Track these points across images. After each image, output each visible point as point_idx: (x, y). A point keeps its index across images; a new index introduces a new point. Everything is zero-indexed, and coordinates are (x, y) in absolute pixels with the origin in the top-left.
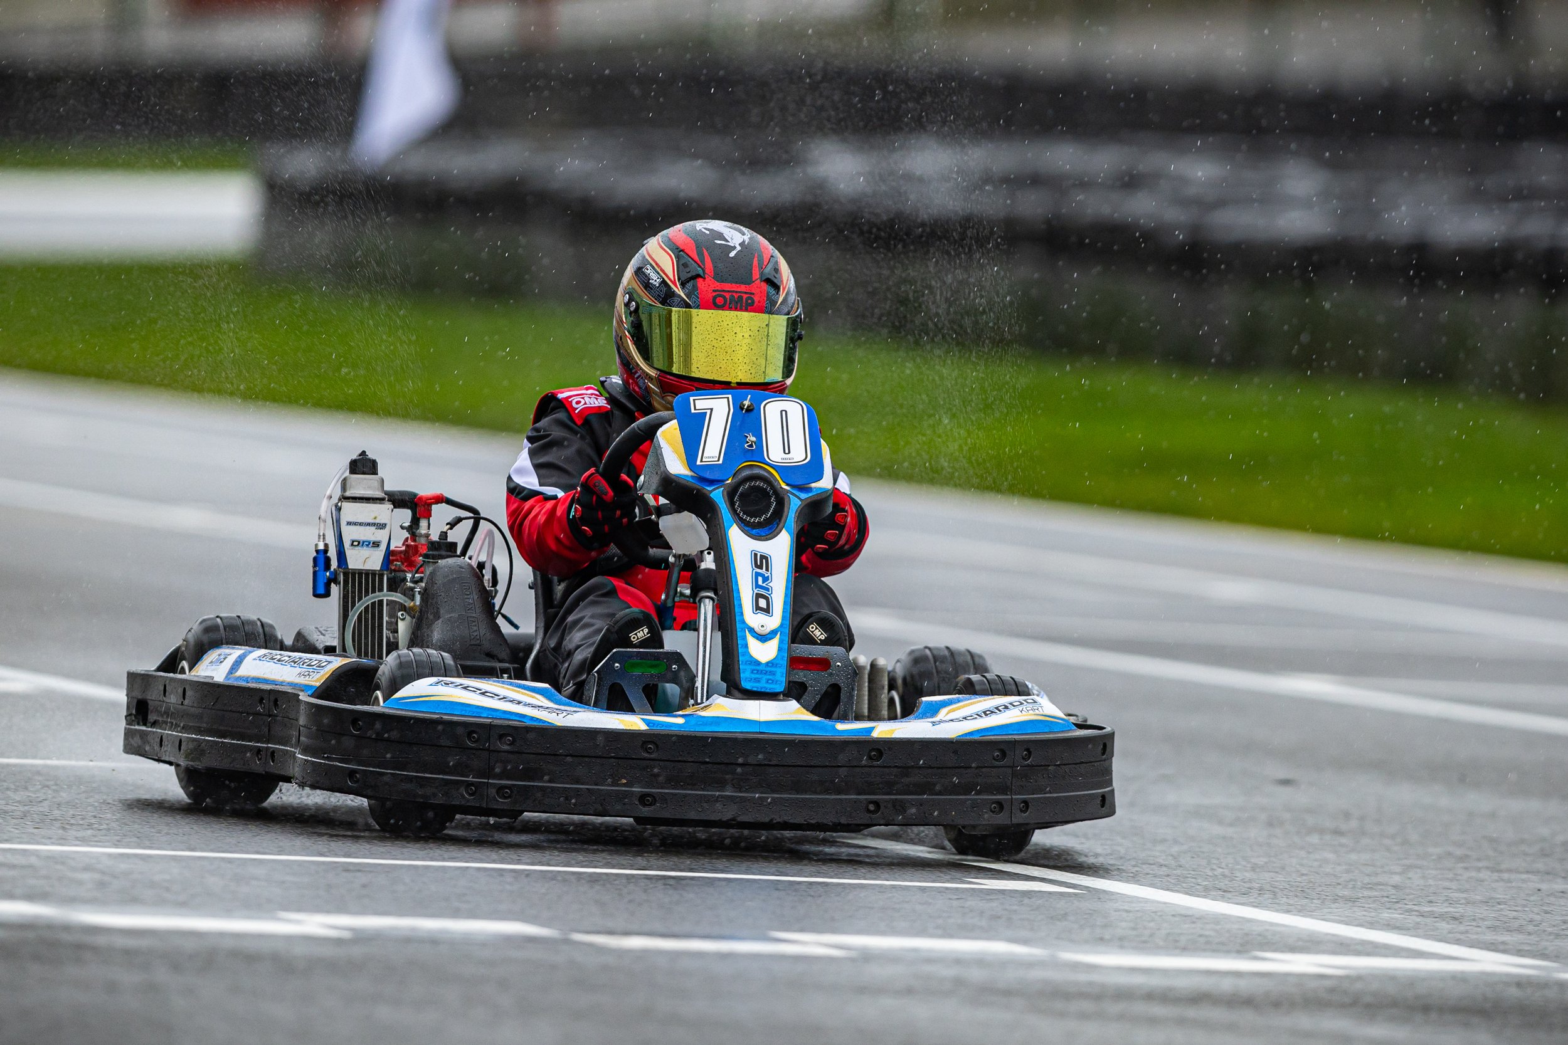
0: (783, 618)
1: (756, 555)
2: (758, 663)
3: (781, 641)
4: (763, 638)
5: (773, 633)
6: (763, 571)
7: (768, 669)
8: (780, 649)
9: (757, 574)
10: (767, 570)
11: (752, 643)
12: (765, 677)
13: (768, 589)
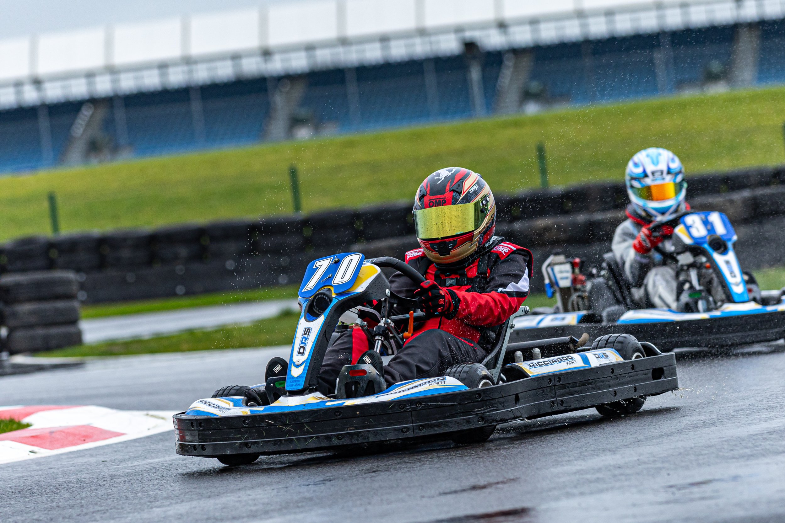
0: (309, 355)
1: (306, 329)
2: (293, 377)
3: (305, 366)
4: (297, 366)
5: (303, 363)
6: (306, 336)
7: (296, 379)
8: (304, 370)
9: (304, 338)
10: (308, 335)
11: (293, 368)
12: (294, 384)
13: (305, 343)
